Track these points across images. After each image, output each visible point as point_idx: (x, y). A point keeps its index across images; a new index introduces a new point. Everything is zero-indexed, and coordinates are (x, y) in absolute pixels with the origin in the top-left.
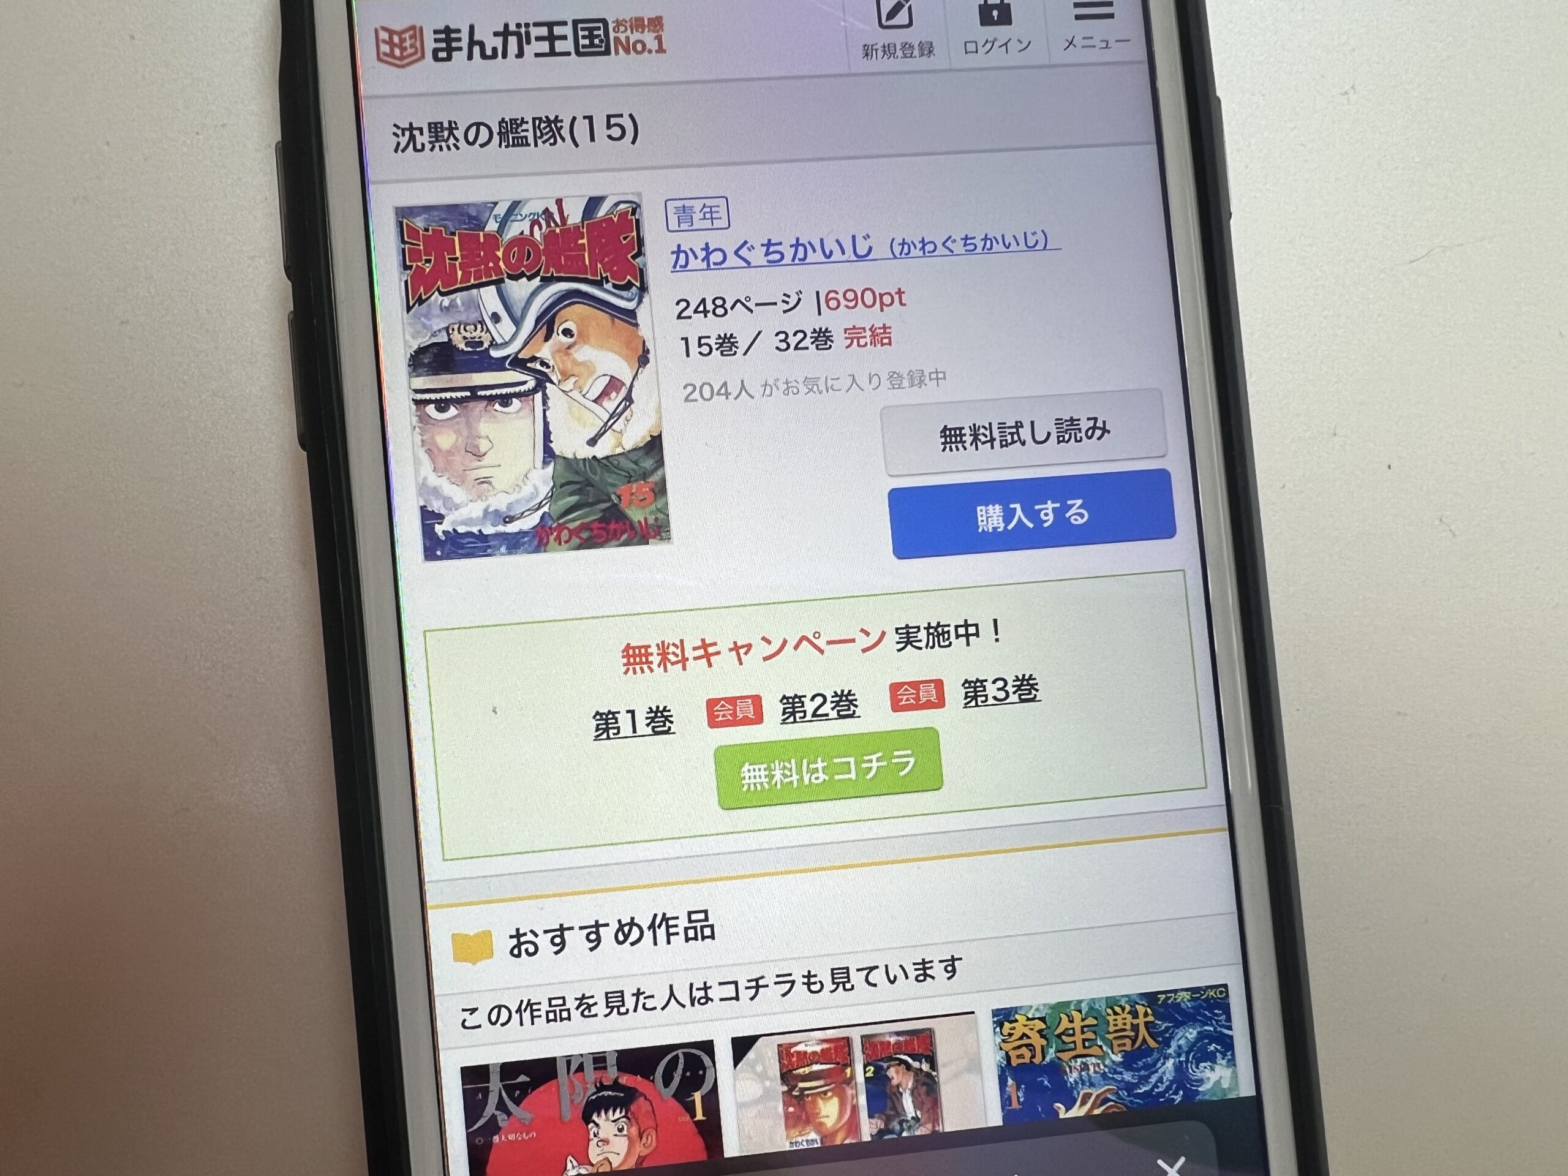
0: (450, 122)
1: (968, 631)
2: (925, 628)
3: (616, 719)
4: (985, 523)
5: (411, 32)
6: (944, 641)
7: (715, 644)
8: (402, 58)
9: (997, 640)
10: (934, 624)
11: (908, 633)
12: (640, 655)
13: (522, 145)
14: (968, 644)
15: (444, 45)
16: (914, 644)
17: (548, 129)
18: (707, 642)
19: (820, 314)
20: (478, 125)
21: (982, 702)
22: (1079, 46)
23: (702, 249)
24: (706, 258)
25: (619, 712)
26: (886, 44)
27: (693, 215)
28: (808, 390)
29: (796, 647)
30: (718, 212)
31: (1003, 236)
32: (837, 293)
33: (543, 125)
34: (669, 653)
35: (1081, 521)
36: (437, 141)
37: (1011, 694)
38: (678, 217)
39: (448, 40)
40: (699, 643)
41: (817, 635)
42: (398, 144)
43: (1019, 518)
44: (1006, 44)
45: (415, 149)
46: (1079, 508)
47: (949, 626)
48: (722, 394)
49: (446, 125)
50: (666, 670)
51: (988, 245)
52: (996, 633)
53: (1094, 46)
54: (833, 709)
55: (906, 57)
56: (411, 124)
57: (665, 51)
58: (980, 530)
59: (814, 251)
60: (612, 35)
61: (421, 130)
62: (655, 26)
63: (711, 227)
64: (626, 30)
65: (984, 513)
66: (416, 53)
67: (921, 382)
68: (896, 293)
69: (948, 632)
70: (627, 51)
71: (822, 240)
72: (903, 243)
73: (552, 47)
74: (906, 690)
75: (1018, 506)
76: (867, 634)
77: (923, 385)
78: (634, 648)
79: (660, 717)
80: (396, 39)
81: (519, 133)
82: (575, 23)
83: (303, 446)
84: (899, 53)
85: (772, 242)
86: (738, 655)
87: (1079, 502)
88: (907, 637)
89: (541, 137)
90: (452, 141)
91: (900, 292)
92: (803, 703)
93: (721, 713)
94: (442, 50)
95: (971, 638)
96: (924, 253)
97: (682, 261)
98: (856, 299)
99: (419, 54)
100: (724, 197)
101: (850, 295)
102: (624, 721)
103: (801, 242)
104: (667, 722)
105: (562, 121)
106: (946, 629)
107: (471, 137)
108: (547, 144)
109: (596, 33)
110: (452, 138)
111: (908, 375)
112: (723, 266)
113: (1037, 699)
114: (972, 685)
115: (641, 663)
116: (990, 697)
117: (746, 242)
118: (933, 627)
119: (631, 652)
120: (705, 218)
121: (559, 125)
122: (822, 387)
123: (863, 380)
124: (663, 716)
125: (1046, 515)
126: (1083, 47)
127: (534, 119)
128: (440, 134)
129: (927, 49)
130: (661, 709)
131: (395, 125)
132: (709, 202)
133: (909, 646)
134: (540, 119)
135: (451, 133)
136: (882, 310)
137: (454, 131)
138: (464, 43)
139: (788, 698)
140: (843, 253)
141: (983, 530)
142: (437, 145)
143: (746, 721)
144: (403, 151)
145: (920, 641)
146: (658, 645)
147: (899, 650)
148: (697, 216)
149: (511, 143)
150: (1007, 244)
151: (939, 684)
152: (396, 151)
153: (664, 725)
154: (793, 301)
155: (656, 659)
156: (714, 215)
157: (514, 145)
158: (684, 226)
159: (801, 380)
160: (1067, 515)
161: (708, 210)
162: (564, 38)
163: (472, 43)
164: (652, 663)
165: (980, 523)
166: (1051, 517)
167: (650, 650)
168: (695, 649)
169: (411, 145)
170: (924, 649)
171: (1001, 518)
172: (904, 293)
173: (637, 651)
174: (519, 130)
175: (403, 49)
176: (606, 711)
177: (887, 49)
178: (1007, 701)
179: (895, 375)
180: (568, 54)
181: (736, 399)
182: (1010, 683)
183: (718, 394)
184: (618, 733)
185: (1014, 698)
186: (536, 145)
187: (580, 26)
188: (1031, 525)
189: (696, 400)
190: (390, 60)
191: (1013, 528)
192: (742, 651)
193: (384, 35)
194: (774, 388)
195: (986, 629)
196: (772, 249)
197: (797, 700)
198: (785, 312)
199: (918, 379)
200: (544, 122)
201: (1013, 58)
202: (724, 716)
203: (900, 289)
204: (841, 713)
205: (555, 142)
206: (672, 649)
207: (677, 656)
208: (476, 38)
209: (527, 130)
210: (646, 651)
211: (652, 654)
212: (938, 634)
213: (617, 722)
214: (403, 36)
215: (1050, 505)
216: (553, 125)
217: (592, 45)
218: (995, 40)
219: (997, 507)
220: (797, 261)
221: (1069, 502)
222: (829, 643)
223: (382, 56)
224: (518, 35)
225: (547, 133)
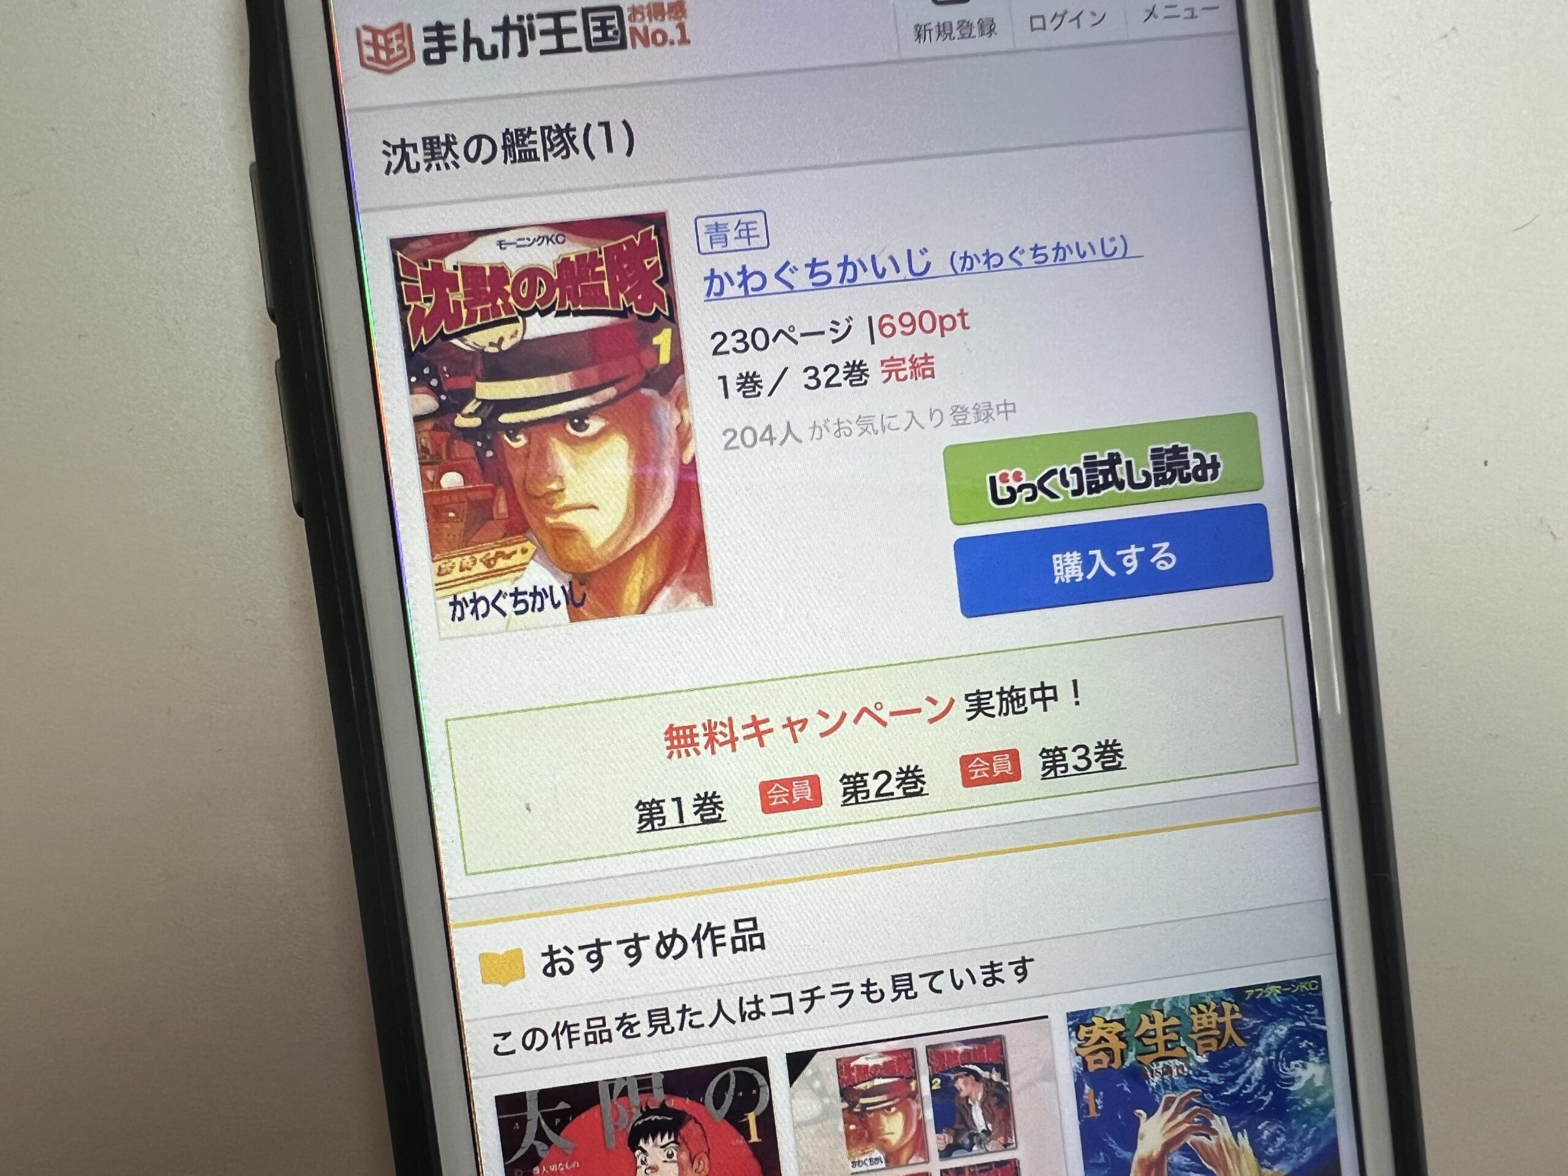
0: (447, 136)
1: (1045, 694)
2: (997, 693)
3: (661, 808)
4: (1062, 573)
5: (398, 31)
6: (1018, 707)
7: (767, 721)
8: (389, 62)
9: (1077, 703)
10: (1007, 689)
11: (979, 699)
12: (685, 737)
13: (531, 160)
14: (1045, 709)
15: (435, 45)
16: (986, 711)
17: (559, 140)
18: (759, 719)
19: (873, 342)
20: (479, 138)
21: (1062, 772)
22: (1161, 17)
23: (739, 273)
24: (744, 283)
25: (663, 801)
26: (941, 23)
27: (727, 233)
28: (861, 431)
29: (856, 721)
30: (754, 229)
31: (1077, 244)
32: (892, 318)
33: (553, 135)
34: (716, 734)
35: (1168, 567)
36: (433, 159)
37: (1093, 763)
38: (711, 237)
39: (441, 39)
40: (750, 721)
41: (879, 706)
42: (390, 164)
43: (1100, 567)
44: (1077, 18)
45: (409, 170)
46: (1166, 551)
47: (1023, 689)
48: (766, 440)
49: (443, 139)
50: (713, 752)
51: (1061, 256)
52: (1076, 696)
53: (1179, 16)
54: (898, 787)
55: (963, 38)
56: (403, 140)
57: (689, 42)
58: (1057, 581)
59: (865, 270)
60: (628, 25)
61: (414, 146)
62: (677, 13)
63: (748, 247)
64: (643, 19)
65: (1060, 561)
66: (404, 55)
67: (989, 415)
68: (958, 315)
69: (1023, 697)
70: (646, 44)
71: (873, 257)
72: (965, 257)
73: (560, 41)
74: (978, 762)
75: (1098, 552)
76: (934, 702)
77: (991, 420)
78: (678, 729)
79: (708, 804)
80: (381, 40)
81: (526, 146)
82: (586, 12)
83: (300, 512)
84: (956, 33)
85: (817, 261)
86: (793, 731)
87: (1166, 545)
88: (978, 704)
89: (552, 149)
90: (450, 157)
91: (962, 314)
92: (865, 782)
93: (776, 797)
94: (433, 50)
95: (1048, 702)
96: (989, 268)
97: (716, 288)
98: (913, 324)
99: (408, 58)
100: (760, 211)
101: (907, 320)
102: (670, 810)
103: (850, 260)
104: (717, 810)
105: (574, 129)
106: (1021, 693)
107: (472, 153)
108: (559, 157)
109: (609, 23)
110: (450, 155)
111: (974, 408)
112: (763, 291)
113: (1122, 766)
114: (1051, 754)
115: (686, 745)
116: (1070, 767)
117: (787, 263)
118: (1006, 692)
119: (675, 734)
120: (740, 237)
121: (571, 134)
122: (878, 427)
123: (923, 418)
124: (712, 802)
125: (1130, 561)
126: (1166, 17)
127: (543, 129)
128: (436, 151)
129: (988, 27)
130: (710, 795)
131: (385, 143)
132: (745, 218)
133: (981, 714)
134: (550, 128)
135: (449, 149)
136: (943, 335)
137: (454, 147)
138: (459, 42)
139: (848, 777)
140: (898, 270)
141: (1060, 579)
142: (434, 163)
143: (803, 805)
144: (396, 172)
145: (992, 708)
146: (704, 725)
147: (969, 719)
148: (732, 235)
149: (518, 158)
150: (1082, 253)
151: (1014, 755)
152: (387, 172)
153: (714, 813)
154: (842, 330)
155: (702, 740)
156: (751, 233)
157: (521, 160)
158: (717, 247)
159: (854, 419)
160: (1153, 560)
161: (744, 227)
162: (573, 30)
163: (468, 40)
164: (698, 744)
165: (1056, 573)
166: (1135, 564)
167: (695, 731)
168: (745, 727)
169: (405, 163)
170: (997, 716)
171: (1079, 567)
172: (967, 314)
173: (681, 732)
174: (526, 142)
175: (389, 52)
176: (650, 800)
177: (941, 29)
178: (1089, 770)
179: (959, 410)
180: (579, 49)
181: (782, 443)
182: (1092, 750)
183: (762, 439)
184: (664, 823)
185: (1096, 766)
186: (546, 159)
187: (590, 15)
188: (1112, 573)
189: (738, 448)
190: (374, 64)
191: (1094, 577)
192: (797, 727)
193: (367, 36)
194: (824, 430)
195: (1065, 691)
196: (817, 269)
197: (858, 779)
198: (834, 342)
199: (984, 413)
200: (555, 132)
201: (1088, 34)
202: (779, 799)
203: (962, 310)
204: (907, 791)
205: (568, 155)
206: (719, 728)
207: (725, 735)
208: (473, 34)
209: (535, 142)
210: (691, 731)
211: (697, 735)
212: (1012, 699)
213: (661, 812)
214: (389, 36)
215: (1134, 550)
216: (565, 135)
217: (605, 37)
218: (1066, 12)
219: (1075, 554)
220: (845, 283)
221: (1155, 546)
222: (892, 714)
223: (367, 62)
224: (520, 29)
225: (558, 145)
